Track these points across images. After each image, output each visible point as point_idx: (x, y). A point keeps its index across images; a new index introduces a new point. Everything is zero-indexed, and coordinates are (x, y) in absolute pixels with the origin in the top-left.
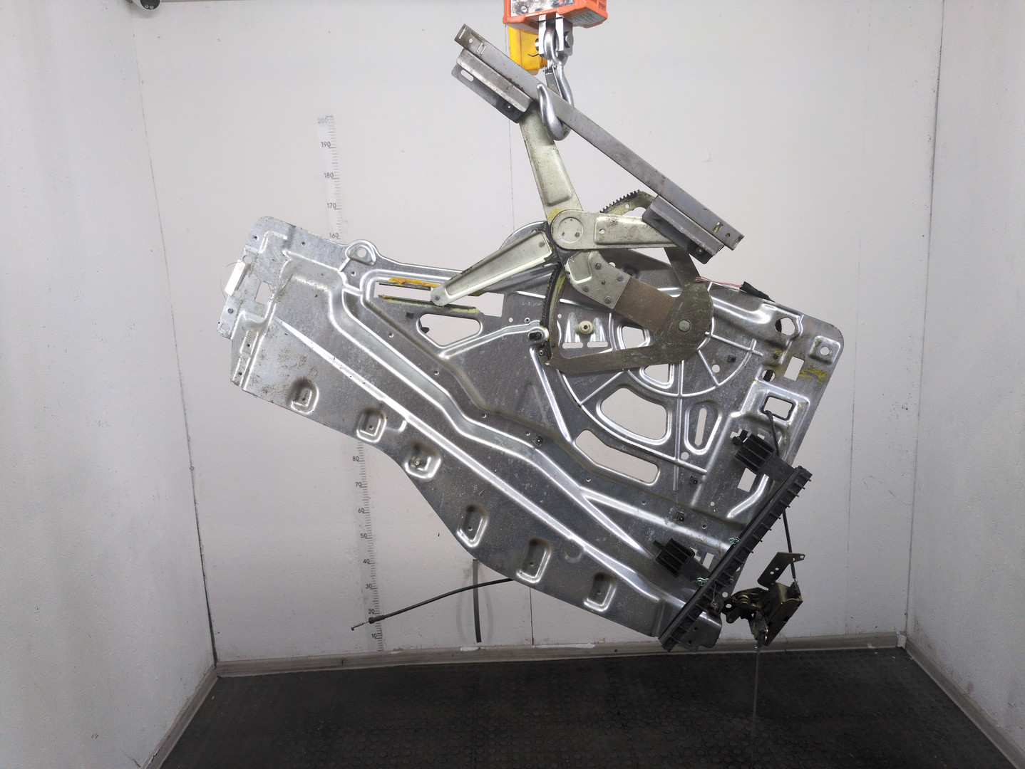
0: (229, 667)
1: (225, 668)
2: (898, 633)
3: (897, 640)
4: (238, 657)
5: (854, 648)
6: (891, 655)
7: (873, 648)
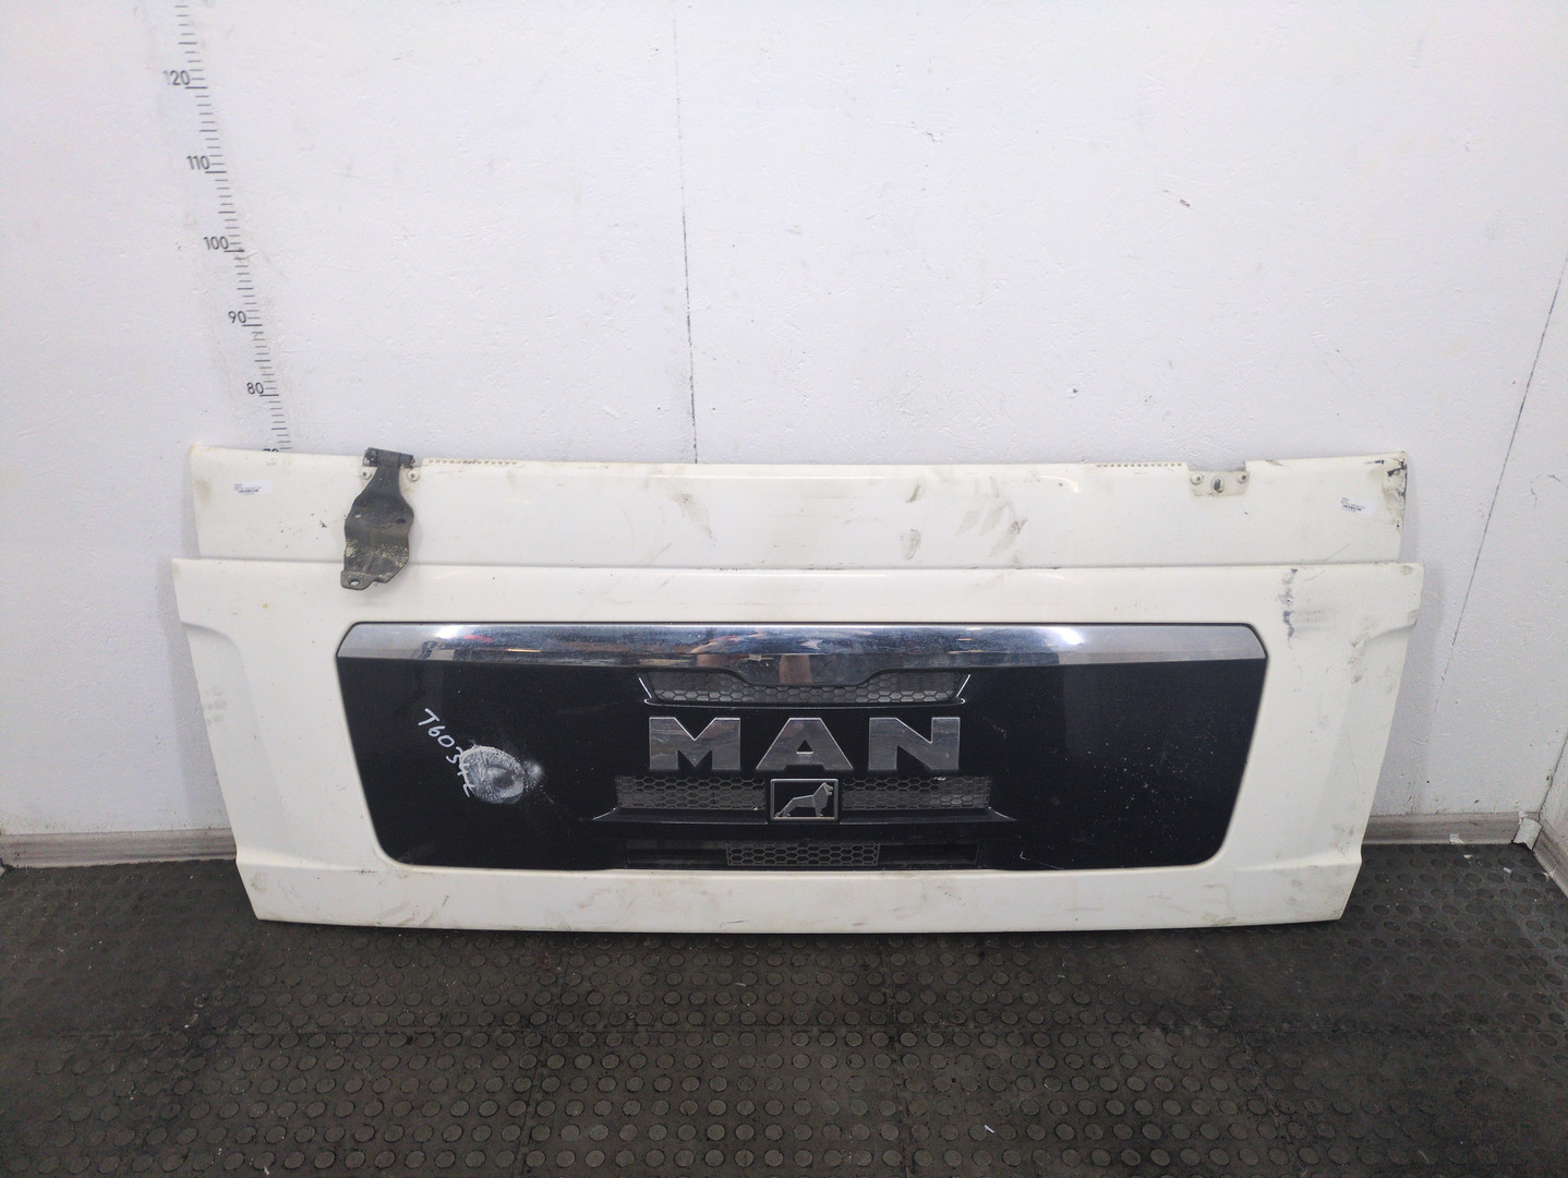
0: (27, 846)
1: (20, 850)
2: (1521, 814)
3: (1518, 829)
4: (47, 827)
5: (1419, 842)
6: (1502, 863)
7: (1462, 842)
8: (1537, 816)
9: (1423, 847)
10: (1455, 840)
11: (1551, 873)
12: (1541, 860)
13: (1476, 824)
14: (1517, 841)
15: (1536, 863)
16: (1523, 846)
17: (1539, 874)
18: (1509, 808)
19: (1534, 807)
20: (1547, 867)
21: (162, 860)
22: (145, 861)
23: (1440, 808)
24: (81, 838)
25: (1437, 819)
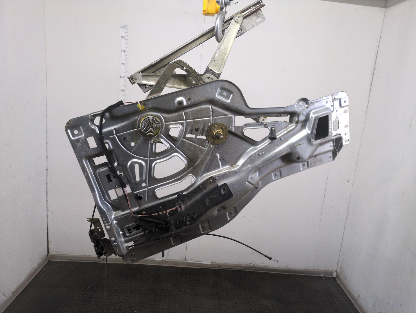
0: (53, 256)
1: (52, 257)
2: (333, 271)
3: (333, 274)
4: (58, 253)
5: (316, 275)
6: (330, 280)
7: (323, 276)
8: (336, 271)
9: (316, 276)
10: (322, 276)
11: (338, 282)
12: (337, 280)
13: (325, 272)
14: (333, 276)
15: (336, 280)
16: (334, 277)
17: (336, 282)
18: (331, 270)
19: (335, 270)
20: (337, 281)
21: (79, 261)
22: (75, 261)
23: (319, 269)
24: (64, 255)
25: (318, 271)
